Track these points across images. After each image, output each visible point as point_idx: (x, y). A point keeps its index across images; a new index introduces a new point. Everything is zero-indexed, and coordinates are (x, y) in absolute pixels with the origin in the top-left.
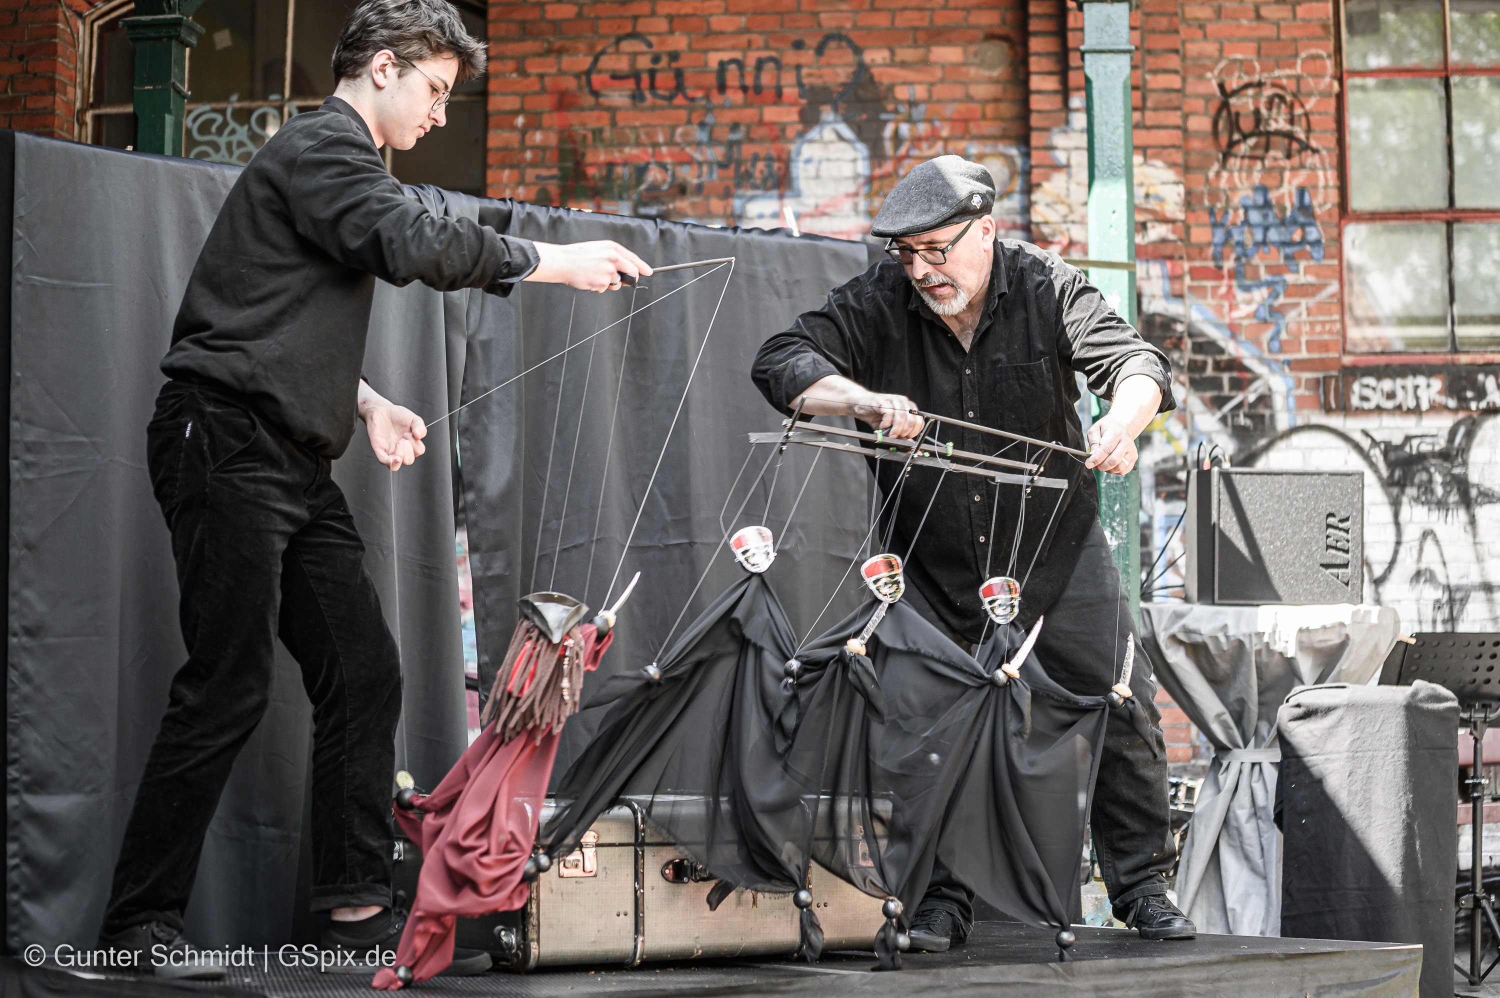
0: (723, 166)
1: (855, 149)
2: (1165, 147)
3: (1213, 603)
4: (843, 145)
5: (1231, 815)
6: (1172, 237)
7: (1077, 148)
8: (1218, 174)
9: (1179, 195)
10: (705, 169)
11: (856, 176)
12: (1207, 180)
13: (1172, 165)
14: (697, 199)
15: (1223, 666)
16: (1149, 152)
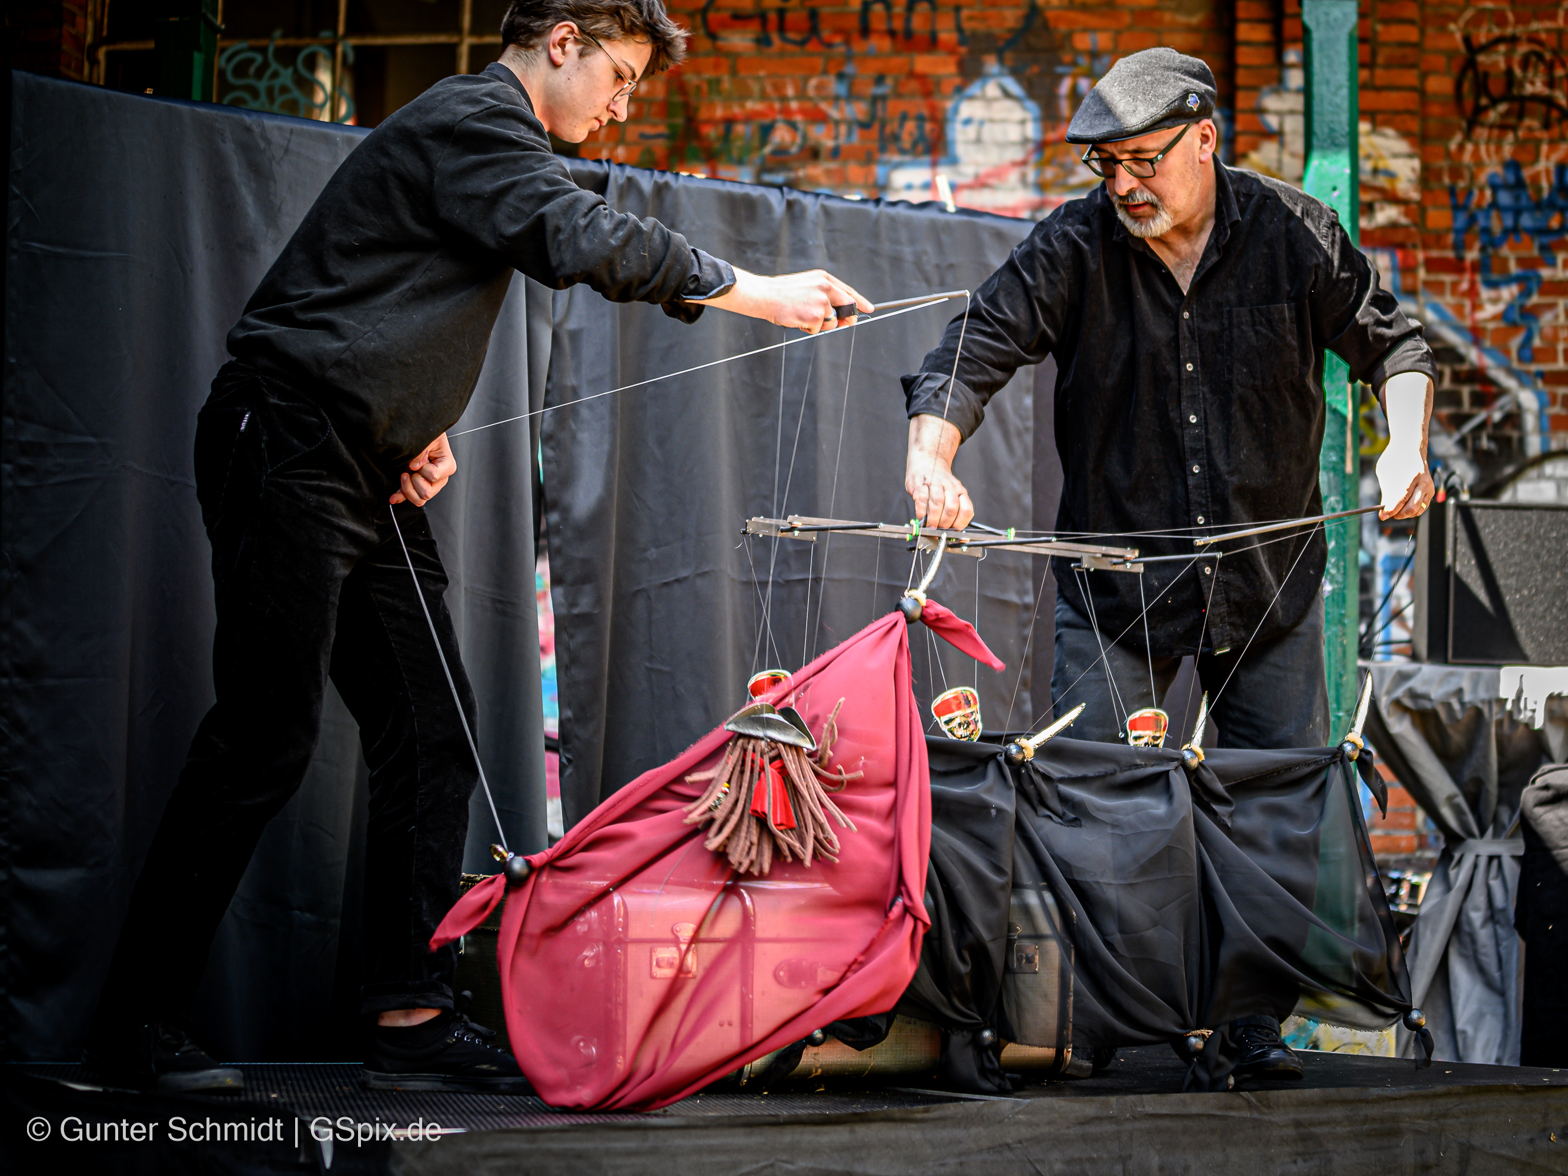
0: (865, 126)
1: (1025, 109)
2: (1397, 112)
3: (1445, 662)
4: (1008, 104)
5: (1463, 918)
6: (1404, 221)
7: (1292, 112)
8: (1461, 147)
9: (1413, 170)
10: (843, 129)
11: (1025, 141)
12: (1448, 154)
13: (1405, 134)
14: (833, 165)
15: (1456, 737)
16: (1379, 118)
